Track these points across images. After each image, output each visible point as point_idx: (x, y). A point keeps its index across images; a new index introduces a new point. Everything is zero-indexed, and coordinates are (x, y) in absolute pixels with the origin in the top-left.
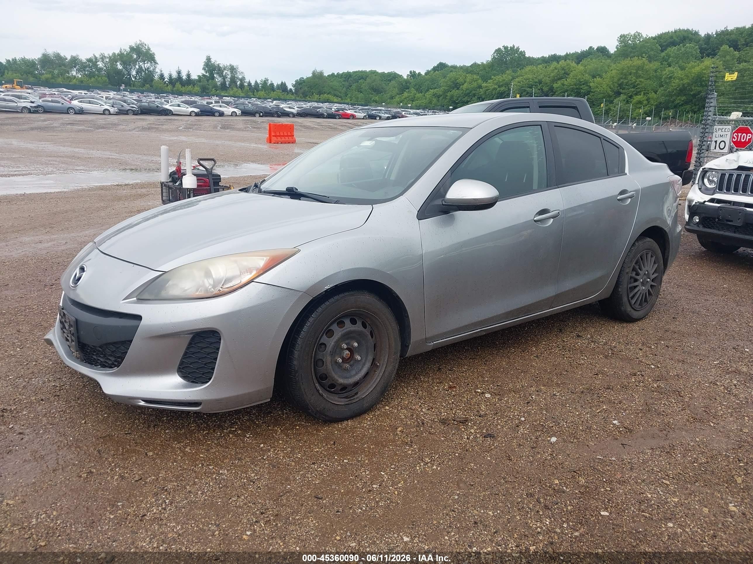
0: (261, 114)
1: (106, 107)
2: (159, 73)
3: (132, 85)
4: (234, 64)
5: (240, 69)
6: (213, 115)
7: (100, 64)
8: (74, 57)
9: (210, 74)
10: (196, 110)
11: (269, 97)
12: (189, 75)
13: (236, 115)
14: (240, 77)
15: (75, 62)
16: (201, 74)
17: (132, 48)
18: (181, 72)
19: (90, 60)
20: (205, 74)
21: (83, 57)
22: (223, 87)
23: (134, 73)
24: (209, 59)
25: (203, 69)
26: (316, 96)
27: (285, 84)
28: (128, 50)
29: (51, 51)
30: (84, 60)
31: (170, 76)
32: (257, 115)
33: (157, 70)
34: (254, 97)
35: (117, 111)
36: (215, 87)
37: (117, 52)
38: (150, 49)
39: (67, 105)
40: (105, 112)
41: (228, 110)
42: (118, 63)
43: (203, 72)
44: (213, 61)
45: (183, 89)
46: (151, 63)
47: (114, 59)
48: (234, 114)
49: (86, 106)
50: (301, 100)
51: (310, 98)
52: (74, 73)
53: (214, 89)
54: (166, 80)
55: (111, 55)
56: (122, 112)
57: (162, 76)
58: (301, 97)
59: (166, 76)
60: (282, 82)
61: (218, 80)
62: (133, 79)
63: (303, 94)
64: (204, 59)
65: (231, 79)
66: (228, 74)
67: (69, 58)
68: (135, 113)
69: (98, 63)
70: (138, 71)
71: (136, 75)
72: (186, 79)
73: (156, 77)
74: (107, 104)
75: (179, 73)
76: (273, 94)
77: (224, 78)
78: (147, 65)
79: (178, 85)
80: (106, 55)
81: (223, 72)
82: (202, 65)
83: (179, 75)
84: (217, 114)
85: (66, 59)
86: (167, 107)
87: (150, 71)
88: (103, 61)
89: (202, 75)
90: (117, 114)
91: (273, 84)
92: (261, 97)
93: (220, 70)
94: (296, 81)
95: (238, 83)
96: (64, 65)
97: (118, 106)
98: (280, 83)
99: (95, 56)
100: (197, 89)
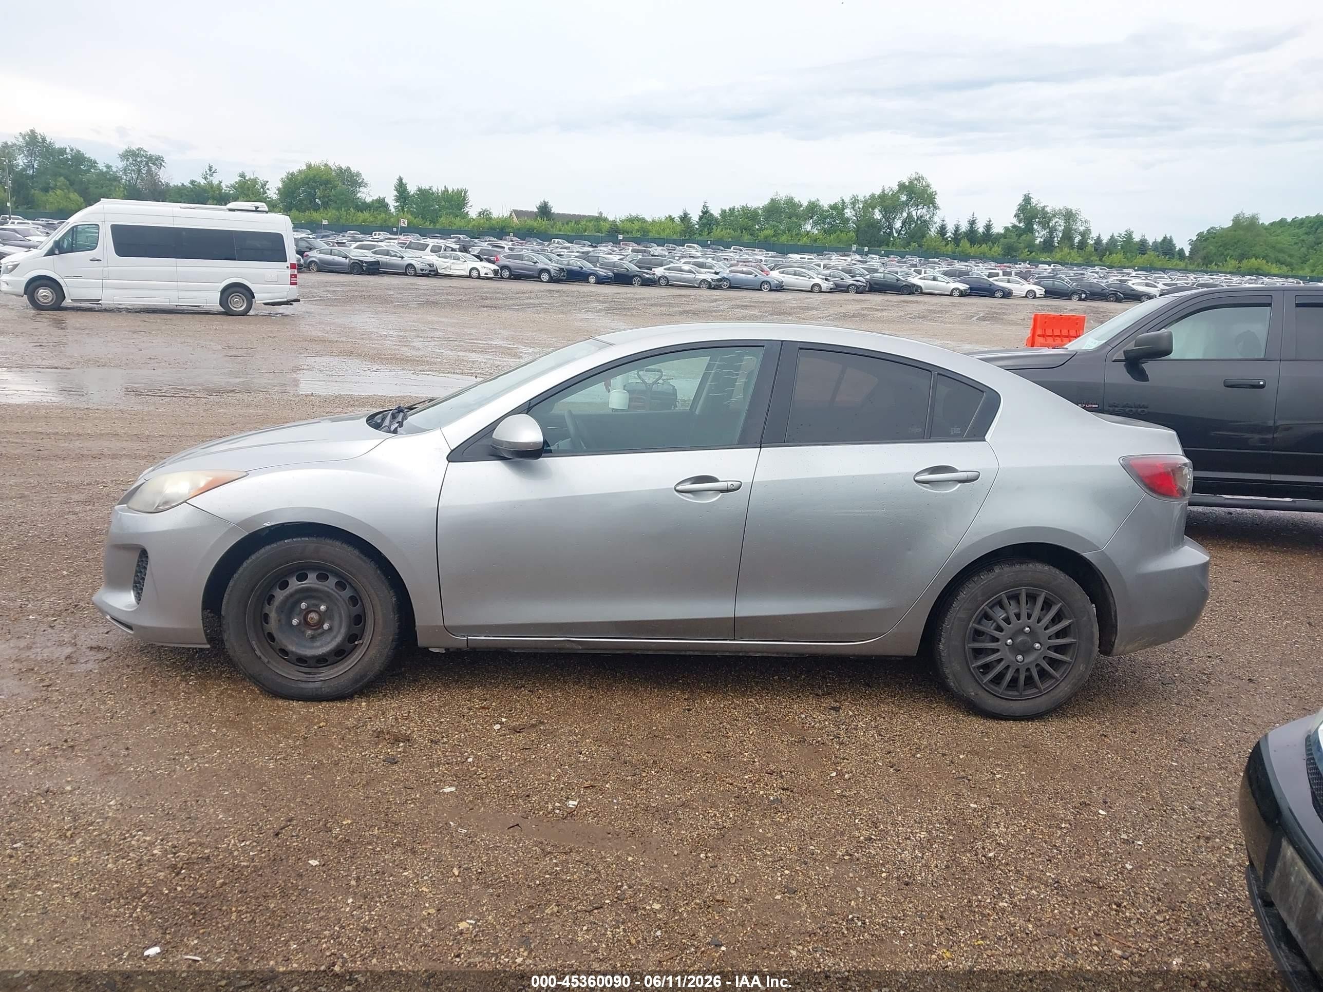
0: (1083, 296)
1: (817, 280)
2: (938, 225)
3: (891, 244)
4: (1073, 207)
5: (1083, 215)
6: (992, 296)
7: (849, 213)
8: (813, 203)
9: (1027, 225)
10: (963, 287)
11: (1130, 264)
12: (988, 227)
13: (1035, 297)
14: (1082, 229)
15: (813, 208)
16: (1010, 225)
17: (902, 187)
18: (977, 221)
19: (834, 207)
20: (1017, 224)
21: (825, 202)
22: (1048, 246)
23: (898, 224)
24: (1027, 199)
25: (1015, 216)
26: (1232, 263)
27: (1171, 240)
28: (895, 188)
29: (782, 195)
30: (826, 207)
31: (957, 228)
32: (1076, 297)
33: (936, 219)
34: (1102, 264)
35: (832, 286)
36: (1031, 247)
37: (878, 192)
38: (928, 186)
39: (762, 277)
40: (815, 289)
41: (1020, 288)
42: (876, 211)
43: (1015, 221)
44: (1034, 201)
45: (974, 250)
46: (929, 207)
47: (871, 203)
48: (1031, 295)
49: (787, 279)
50: (1197, 271)
51: (1218, 266)
52: (808, 227)
53: (1027, 250)
54: (948, 235)
55: (868, 197)
56: (839, 288)
57: (942, 230)
58: (1198, 265)
59: (950, 228)
60: (1165, 238)
61: (1040, 235)
62: (896, 235)
63: (1204, 258)
64: (1020, 200)
65: (1064, 232)
66: (1060, 224)
67: (805, 204)
68: (859, 290)
69: (846, 211)
70: (905, 221)
71: (902, 227)
72: (983, 233)
73: (933, 231)
74: (820, 276)
75: (972, 223)
76: (1140, 260)
77: (1052, 231)
78: (922, 211)
79: (965, 244)
80: (861, 198)
81: (1050, 220)
82: (1014, 209)
83: (971, 227)
84: (999, 294)
85: (801, 206)
86: (915, 280)
87: (925, 221)
88: (853, 208)
89: (1012, 227)
90: (831, 291)
91: (1146, 240)
92: (1115, 265)
93: (1045, 218)
94: (1200, 235)
95: (1077, 240)
96: (797, 216)
97: (834, 279)
98: (1159, 240)
99: (843, 200)
100: (997, 250)
